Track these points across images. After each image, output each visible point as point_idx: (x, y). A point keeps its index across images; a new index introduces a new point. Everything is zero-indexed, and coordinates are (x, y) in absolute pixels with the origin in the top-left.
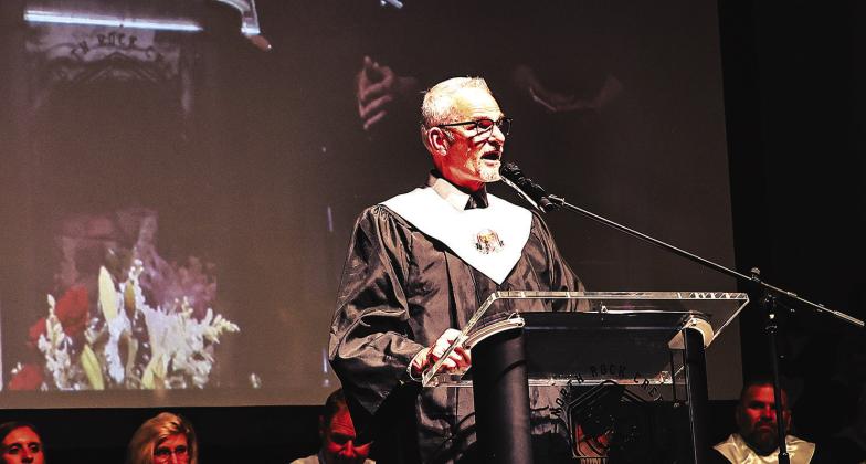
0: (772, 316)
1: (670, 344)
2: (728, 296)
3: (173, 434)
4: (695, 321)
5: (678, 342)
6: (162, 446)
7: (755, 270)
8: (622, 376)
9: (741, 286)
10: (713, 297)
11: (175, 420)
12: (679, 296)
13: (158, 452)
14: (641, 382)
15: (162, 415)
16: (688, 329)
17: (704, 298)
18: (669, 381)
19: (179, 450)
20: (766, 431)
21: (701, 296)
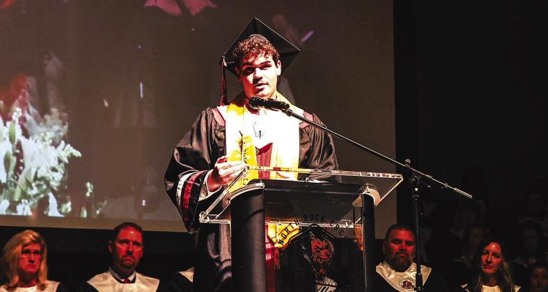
0: (416, 189)
1: (353, 203)
2: (390, 176)
3: (33, 242)
4: (369, 190)
5: (358, 202)
6: (26, 248)
7: (408, 161)
8: (322, 221)
9: (399, 170)
10: (381, 176)
11: (35, 234)
12: (360, 174)
13: (24, 252)
14: (334, 226)
15: (27, 231)
16: (365, 195)
17: (376, 176)
18: (352, 226)
19: (36, 252)
20: (402, 257)
21: (373, 175)
